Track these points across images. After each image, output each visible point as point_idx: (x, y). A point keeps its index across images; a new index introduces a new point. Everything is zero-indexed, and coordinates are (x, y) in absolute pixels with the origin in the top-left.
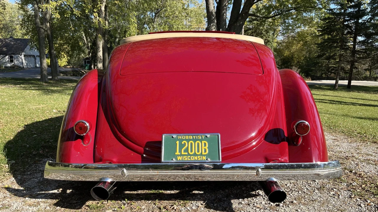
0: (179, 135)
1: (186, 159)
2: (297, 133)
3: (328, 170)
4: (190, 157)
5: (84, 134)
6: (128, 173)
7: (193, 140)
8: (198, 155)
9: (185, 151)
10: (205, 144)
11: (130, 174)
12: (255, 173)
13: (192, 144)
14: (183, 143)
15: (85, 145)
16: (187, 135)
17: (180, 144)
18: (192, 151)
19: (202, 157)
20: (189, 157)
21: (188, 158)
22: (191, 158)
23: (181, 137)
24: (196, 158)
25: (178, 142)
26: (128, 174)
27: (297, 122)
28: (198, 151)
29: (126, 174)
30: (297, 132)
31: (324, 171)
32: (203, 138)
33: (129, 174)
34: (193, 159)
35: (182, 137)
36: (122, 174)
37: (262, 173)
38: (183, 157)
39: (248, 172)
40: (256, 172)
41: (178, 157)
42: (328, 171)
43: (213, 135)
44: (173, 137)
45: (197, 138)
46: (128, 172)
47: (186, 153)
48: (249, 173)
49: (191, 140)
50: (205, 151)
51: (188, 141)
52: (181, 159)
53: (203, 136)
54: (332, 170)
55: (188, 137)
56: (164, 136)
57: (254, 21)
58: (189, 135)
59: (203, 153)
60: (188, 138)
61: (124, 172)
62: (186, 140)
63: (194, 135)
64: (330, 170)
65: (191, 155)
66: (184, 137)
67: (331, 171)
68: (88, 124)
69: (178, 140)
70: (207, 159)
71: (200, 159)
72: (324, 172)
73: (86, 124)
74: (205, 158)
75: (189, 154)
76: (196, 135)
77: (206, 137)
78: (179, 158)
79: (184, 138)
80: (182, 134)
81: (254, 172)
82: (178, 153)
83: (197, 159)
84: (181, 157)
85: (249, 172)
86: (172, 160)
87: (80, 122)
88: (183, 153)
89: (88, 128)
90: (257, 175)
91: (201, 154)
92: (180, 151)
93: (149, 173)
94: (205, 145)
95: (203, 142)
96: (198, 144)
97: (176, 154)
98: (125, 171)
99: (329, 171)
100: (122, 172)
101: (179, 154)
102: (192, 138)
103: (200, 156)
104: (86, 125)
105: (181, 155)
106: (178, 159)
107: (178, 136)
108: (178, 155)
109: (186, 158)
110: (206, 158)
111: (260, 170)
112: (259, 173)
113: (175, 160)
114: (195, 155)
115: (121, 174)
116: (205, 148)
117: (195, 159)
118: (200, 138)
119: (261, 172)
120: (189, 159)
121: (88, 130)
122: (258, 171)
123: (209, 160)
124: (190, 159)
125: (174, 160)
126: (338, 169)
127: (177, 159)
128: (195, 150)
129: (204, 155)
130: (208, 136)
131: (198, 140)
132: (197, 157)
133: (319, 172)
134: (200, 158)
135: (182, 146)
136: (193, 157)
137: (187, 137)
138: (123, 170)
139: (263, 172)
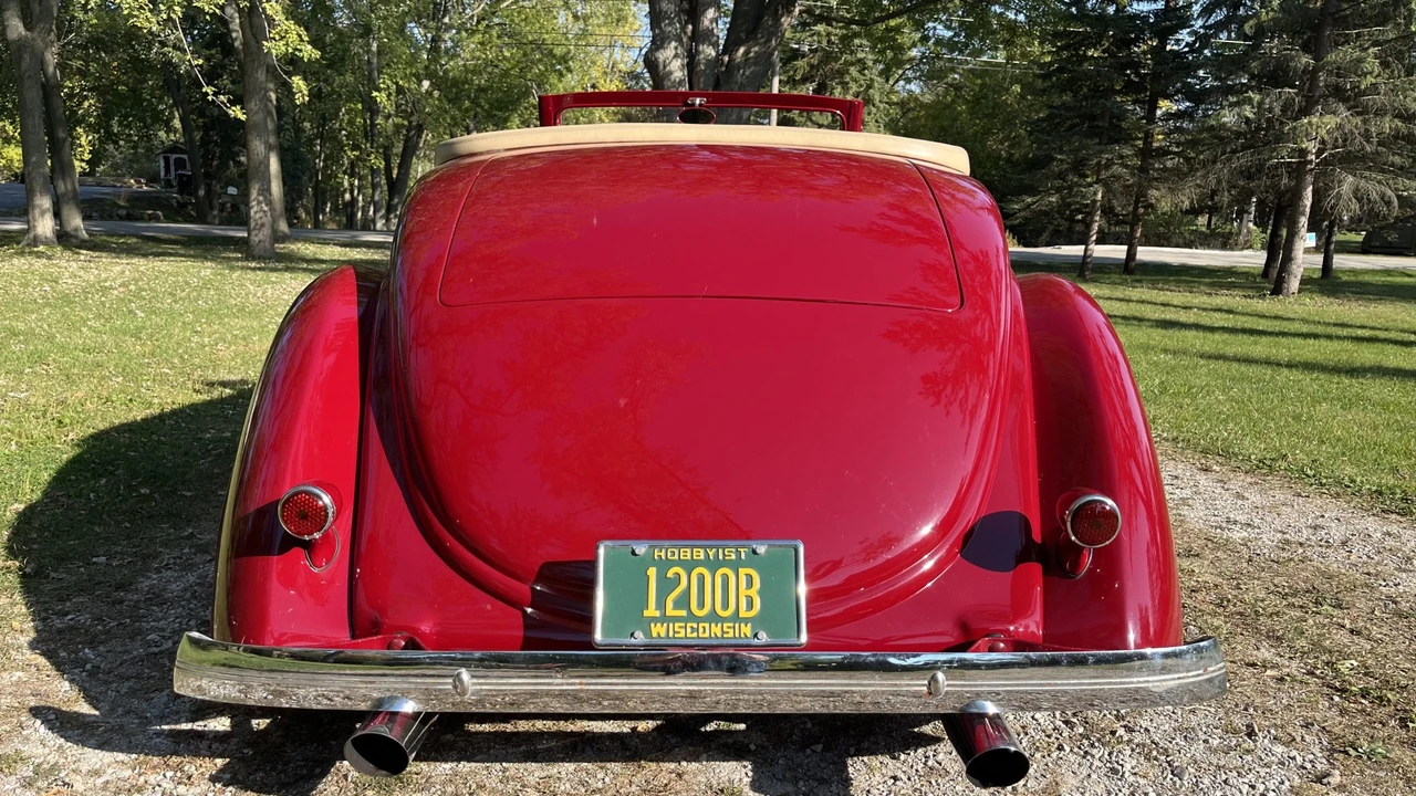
0: (656, 547)
1: (682, 633)
2: (1073, 538)
3: (1176, 676)
4: (695, 626)
5: (317, 535)
6: (475, 684)
7: (706, 563)
8: (724, 620)
9: (677, 605)
10: (750, 579)
11: (484, 687)
12: (925, 688)
13: (701, 578)
14: (670, 574)
15: (316, 570)
16: (686, 546)
17: (662, 578)
18: (701, 605)
19: (737, 625)
20: (692, 627)
21: (689, 630)
22: (701, 630)
23: (663, 554)
24: (716, 630)
25: (652, 572)
26: (475, 687)
27: (1077, 497)
28: (725, 606)
29: (471, 688)
30: (1075, 535)
31: (1165, 680)
32: (743, 557)
33: (479, 687)
34: (707, 635)
35: (669, 554)
36: (455, 687)
37: (948, 685)
38: (671, 625)
39: (897, 682)
40: (926, 682)
41: (652, 625)
42: (1179, 678)
43: (780, 546)
44: (637, 552)
45: (721, 557)
46: (475, 681)
47: (683, 613)
48: (900, 685)
49: (698, 563)
50: (750, 606)
51: (689, 566)
52: (663, 634)
53: (742, 550)
54: (1190, 674)
55: (689, 554)
56: (601, 551)
57: (816, 25)
58: (693, 547)
59: (743, 614)
60: (689, 557)
61: (461, 681)
62: (680, 563)
63: (711, 547)
64: (1185, 674)
65: (699, 620)
66: (676, 551)
67: (1189, 677)
68: (326, 499)
69: (654, 563)
70: (755, 636)
71: (731, 635)
72: (1164, 683)
73: (321, 498)
74: (747, 630)
75: (691, 617)
76: (718, 547)
77: (754, 552)
78: (658, 630)
79: (676, 557)
80: (667, 543)
81: (919, 684)
82: (652, 611)
83: (719, 635)
84: (663, 627)
85: (903, 682)
86: (632, 635)
87: (301, 492)
88: (670, 612)
89: (330, 511)
90: (930, 694)
91: (736, 617)
92: (661, 605)
93: (549, 684)
94: (750, 584)
95: (742, 571)
96: (725, 579)
97: (646, 613)
98: (465, 675)
99: (1183, 678)
100: (454, 681)
101: (658, 614)
102: (702, 557)
103: (731, 625)
104: (321, 503)
105: (664, 619)
106: (655, 635)
107: (654, 547)
108: (654, 620)
109: (683, 631)
110: (752, 630)
111: (940, 676)
112: (937, 690)
113: (642, 636)
114: (713, 617)
115: (451, 687)
116: (750, 592)
117: (713, 635)
118: (733, 557)
119: (946, 683)
120: (692, 632)
121: (330, 519)
122: (934, 679)
123: (764, 638)
124: (695, 635)
125: (640, 638)
126: (1213, 672)
127: (648, 633)
128: (714, 599)
129: (746, 620)
130: (762, 549)
131: (725, 563)
132: (719, 625)
133: (1145, 682)
134: (731, 631)
135: (666, 586)
136: (707, 625)
137: (686, 554)
138: (459, 675)
139: (952, 682)
